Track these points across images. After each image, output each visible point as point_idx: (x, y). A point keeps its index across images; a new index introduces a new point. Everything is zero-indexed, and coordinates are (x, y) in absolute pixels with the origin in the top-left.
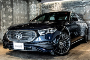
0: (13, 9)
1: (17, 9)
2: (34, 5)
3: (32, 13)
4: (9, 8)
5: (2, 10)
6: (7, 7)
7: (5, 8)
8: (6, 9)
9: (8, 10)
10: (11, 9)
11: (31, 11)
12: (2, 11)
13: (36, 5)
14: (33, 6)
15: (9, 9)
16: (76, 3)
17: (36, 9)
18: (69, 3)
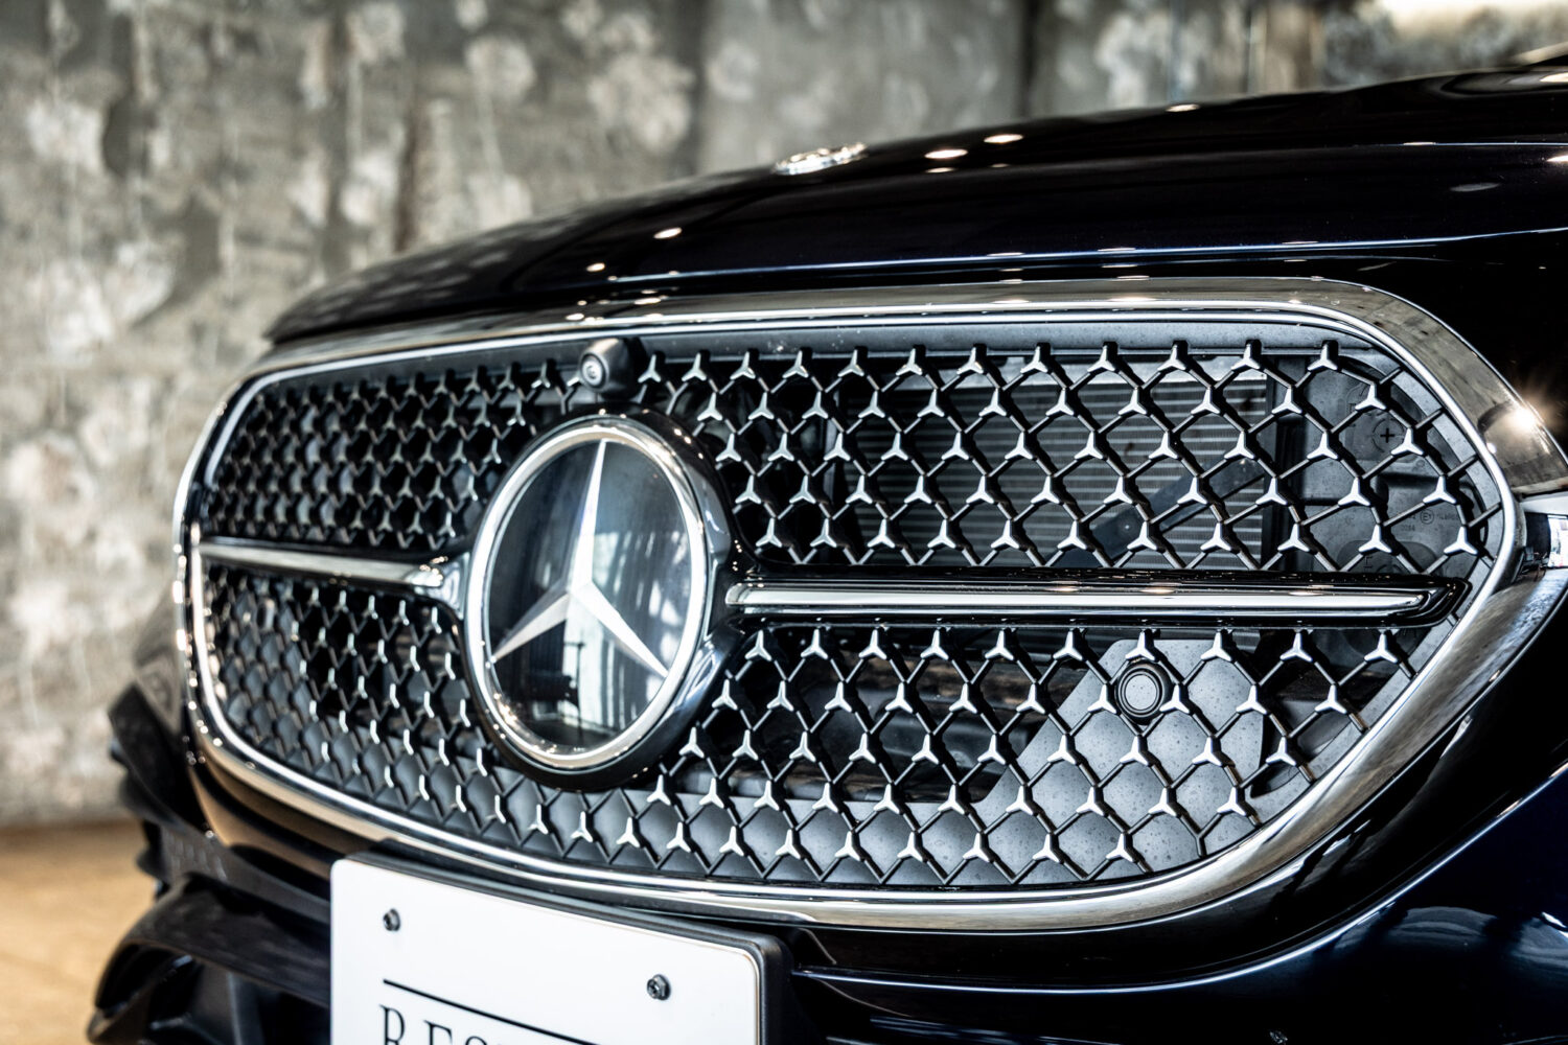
0: (697, 95)
1: (800, 87)
2: (1160, 25)
4: (608, 54)
5: (450, 79)
6: (579, 22)
7: (522, 34)
8: (545, 71)
9: (599, 93)
10: (671, 74)
12: (464, 104)
13: (1194, 42)
14: (1131, 54)
15: (629, 69)
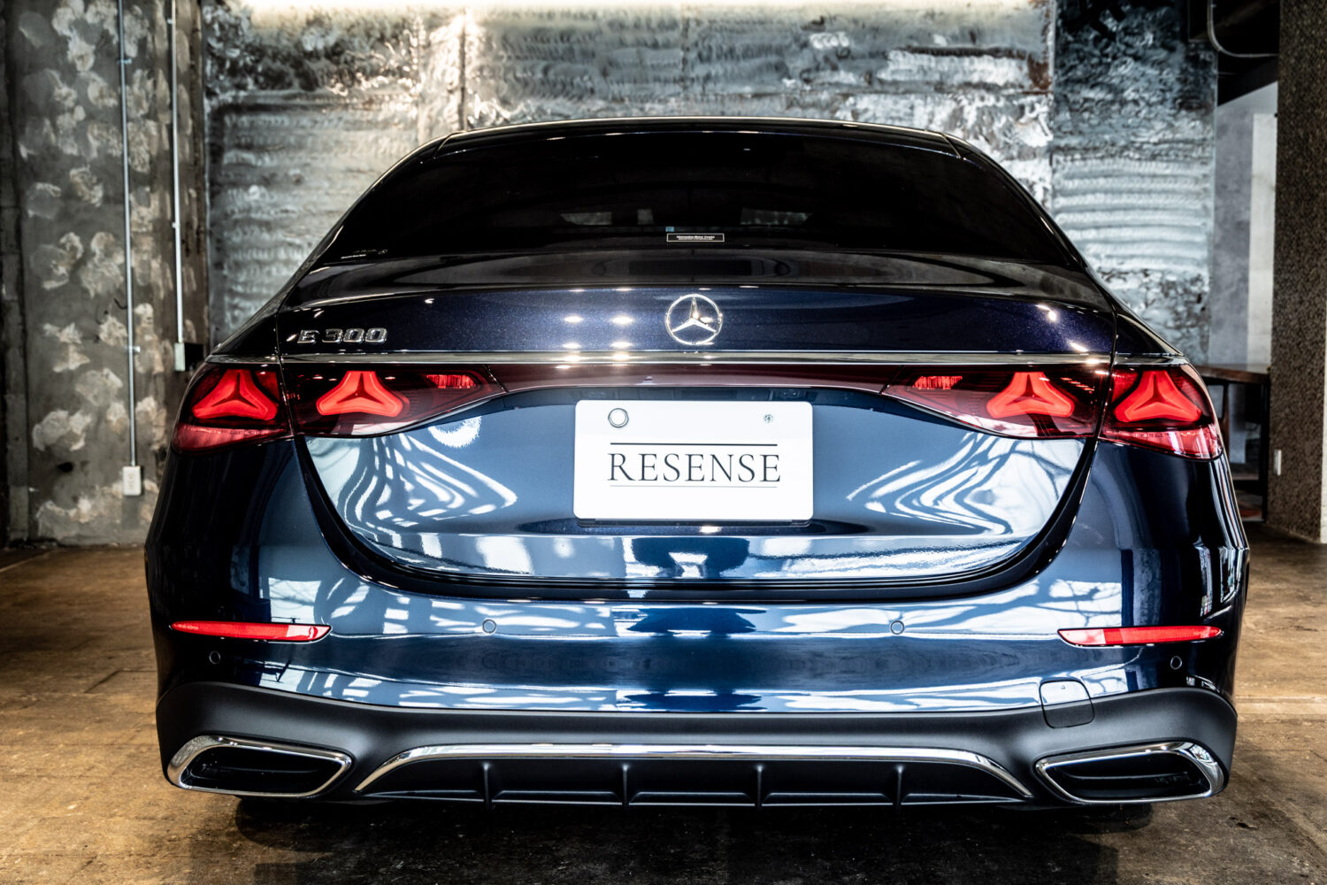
3: (71, 149)
11: (54, 110)
16: (730, 54)
17: (138, 89)
18: (629, 37)
